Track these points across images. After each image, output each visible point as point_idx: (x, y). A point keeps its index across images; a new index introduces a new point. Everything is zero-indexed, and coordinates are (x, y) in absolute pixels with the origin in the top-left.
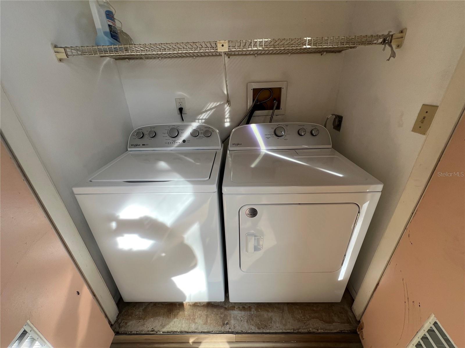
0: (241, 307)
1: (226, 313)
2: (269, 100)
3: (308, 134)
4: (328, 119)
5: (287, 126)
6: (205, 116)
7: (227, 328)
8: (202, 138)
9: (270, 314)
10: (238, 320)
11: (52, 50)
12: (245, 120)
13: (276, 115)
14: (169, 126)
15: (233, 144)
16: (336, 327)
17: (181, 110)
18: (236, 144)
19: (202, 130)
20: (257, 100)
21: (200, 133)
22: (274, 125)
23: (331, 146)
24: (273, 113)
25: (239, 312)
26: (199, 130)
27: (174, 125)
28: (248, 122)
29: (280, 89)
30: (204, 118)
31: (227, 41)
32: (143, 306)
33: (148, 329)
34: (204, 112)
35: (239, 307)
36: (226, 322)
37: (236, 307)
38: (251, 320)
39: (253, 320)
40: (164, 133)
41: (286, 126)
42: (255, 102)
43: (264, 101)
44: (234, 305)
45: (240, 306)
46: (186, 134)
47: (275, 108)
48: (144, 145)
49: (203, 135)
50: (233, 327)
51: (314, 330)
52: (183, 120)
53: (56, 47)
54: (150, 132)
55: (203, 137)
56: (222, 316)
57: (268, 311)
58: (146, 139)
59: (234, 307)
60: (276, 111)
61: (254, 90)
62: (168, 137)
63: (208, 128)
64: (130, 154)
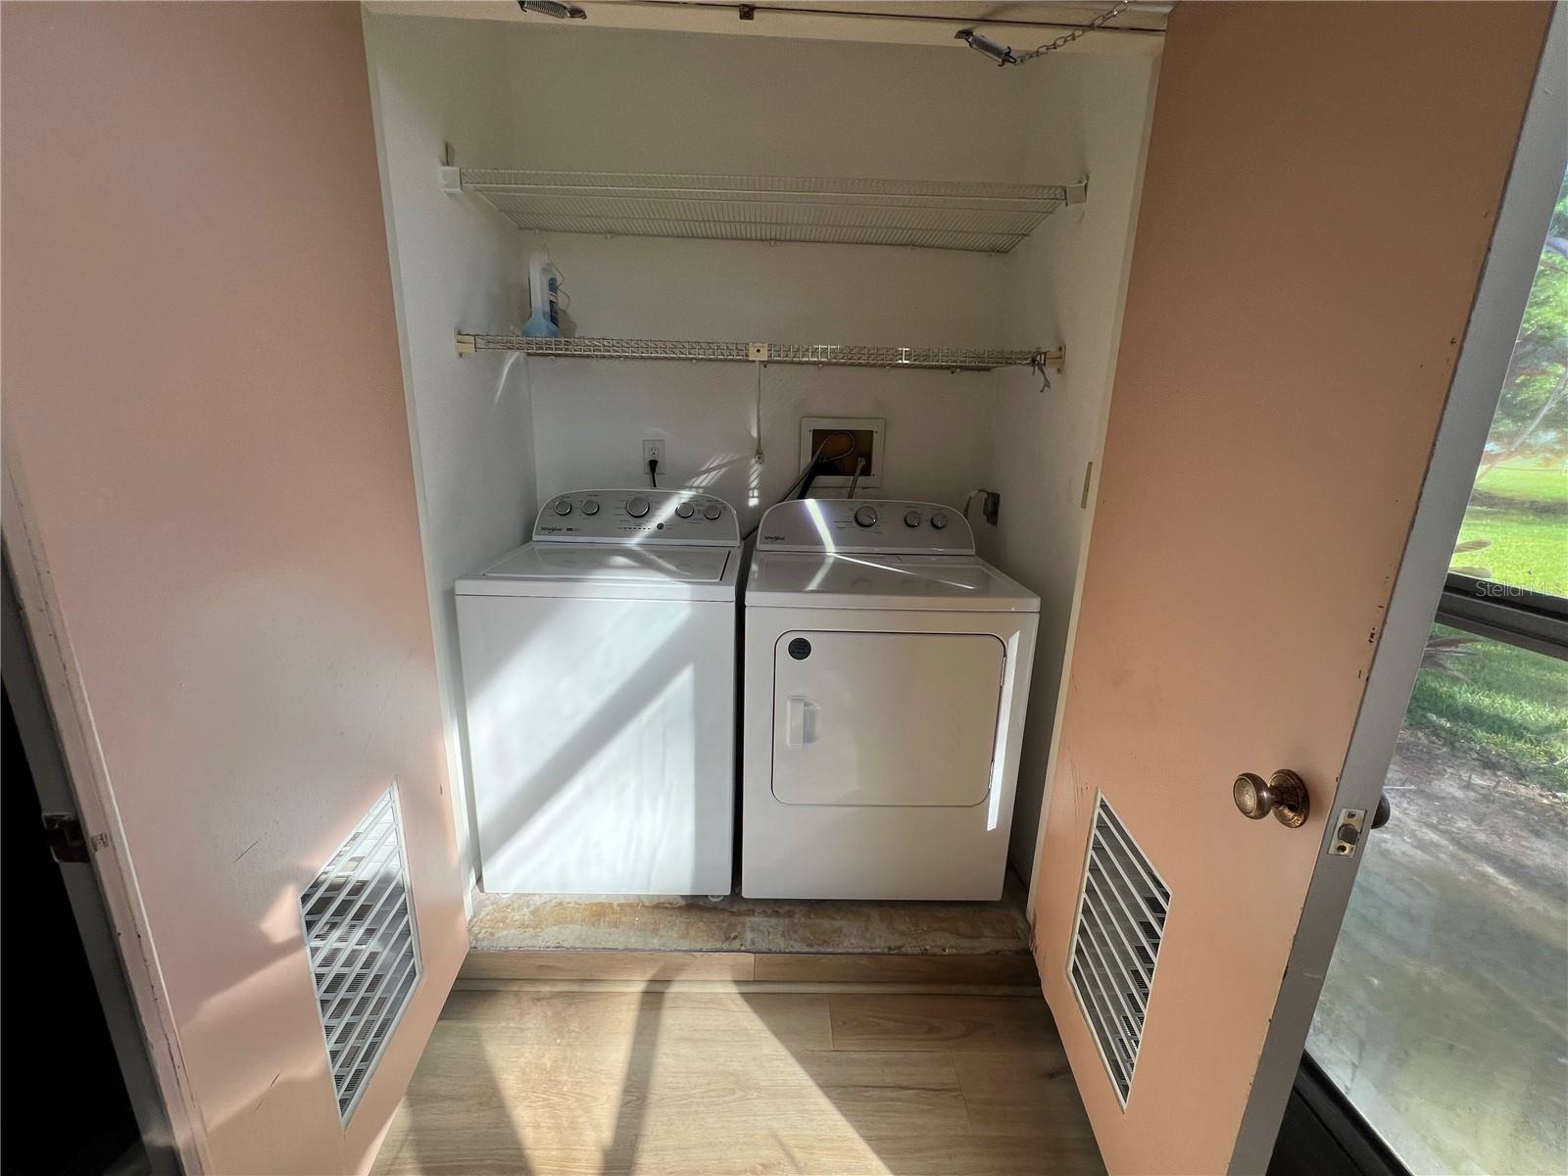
0: (770, 912)
1: (733, 919)
2: (847, 455)
3: (926, 526)
4: (971, 498)
5: (881, 505)
6: (704, 480)
7: (736, 945)
8: (700, 522)
9: (837, 924)
10: (762, 932)
11: (453, 338)
12: (798, 490)
13: (864, 488)
14: (629, 494)
15: (766, 538)
16: (987, 943)
17: (653, 464)
18: (772, 539)
19: (701, 505)
20: (822, 453)
21: (695, 511)
22: (857, 502)
23: (972, 552)
24: (854, 482)
25: (766, 919)
26: (696, 508)
27: (641, 493)
28: (803, 496)
29: (871, 433)
30: (703, 484)
31: (766, 345)
32: (532, 904)
33: (548, 944)
34: (704, 472)
35: (764, 911)
36: (732, 936)
37: (757, 910)
38: (791, 933)
39: (796, 932)
40: (618, 508)
41: (879, 506)
42: (815, 458)
43: (836, 456)
44: (751, 907)
46: (666, 512)
47: (858, 471)
48: (571, 530)
49: (702, 516)
50: (749, 941)
51: (936, 950)
52: (655, 486)
53: (459, 333)
54: (590, 502)
55: (701, 519)
56: (724, 925)
57: (833, 918)
58: (577, 519)
59: (754, 911)
60: (861, 479)
61: (815, 432)
62: (627, 515)
63: (712, 503)
64: (536, 548)
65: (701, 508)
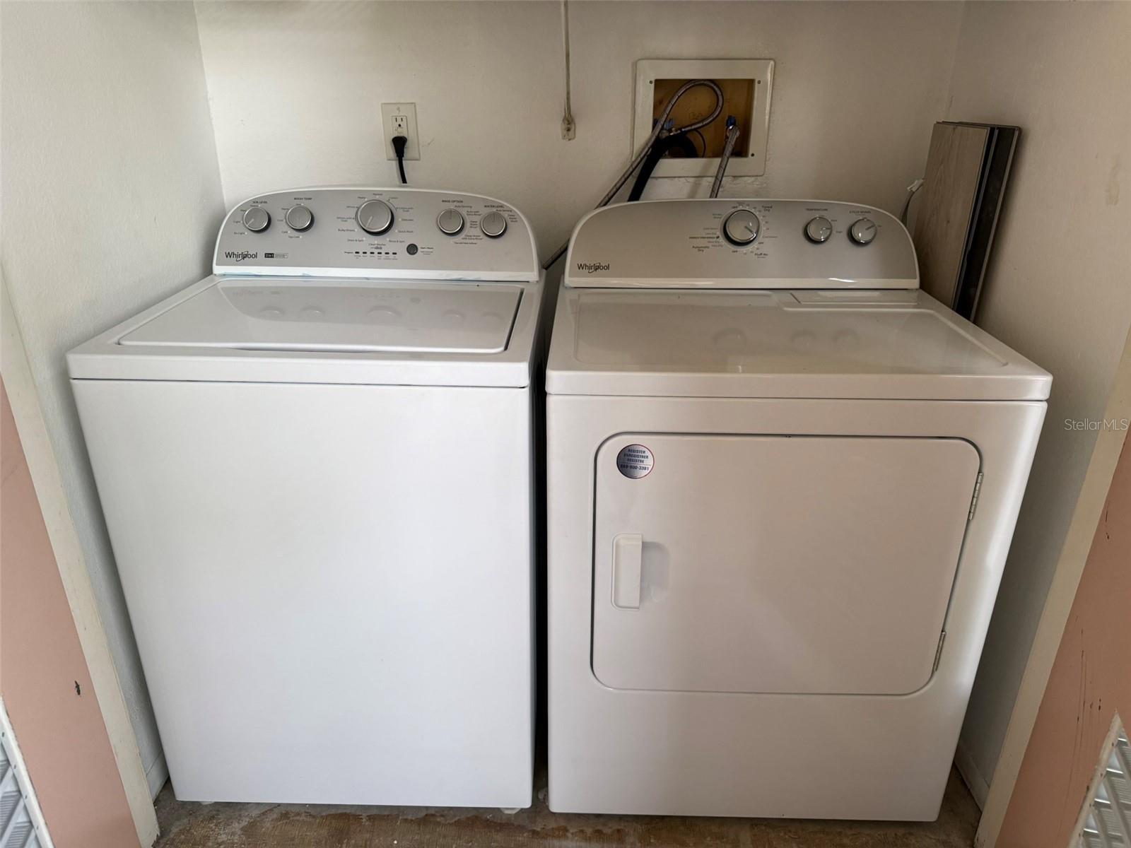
0: (589, 831)
2: (710, 122)
3: (840, 240)
5: (766, 206)
8: (475, 241)
12: (631, 183)
13: (734, 178)
14: (361, 195)
15: (580, 267)
17: (399, 144)
18: (590, 268)
19: (476, 213)
20: (668, 120)
21: (468, 225)
23: (915, 283)
24: (722, 168)
26: (464, 214)
27: (378, 193)
28: (638, 194)
29: (748, 85)
32: (244, 819)
35: (582, 831)
37: (571, 831)
40: (344, 220)
41: (763, 209)
42: (658, 127)
43: (691, 125)
44: (562, 823)
45: (585, 829)
47: (729, 149)
48: (271, 255)
49: (477, 232)
52: (404, 181)
54: (299, 210)
55: (477, 237)
58: (280, 237)
59: (566, 830)
60: (734, 162)
61: (659, 84)
62: (357, 229)
63: (494, 210)
64: (220, 286)
65: (477, 219)
